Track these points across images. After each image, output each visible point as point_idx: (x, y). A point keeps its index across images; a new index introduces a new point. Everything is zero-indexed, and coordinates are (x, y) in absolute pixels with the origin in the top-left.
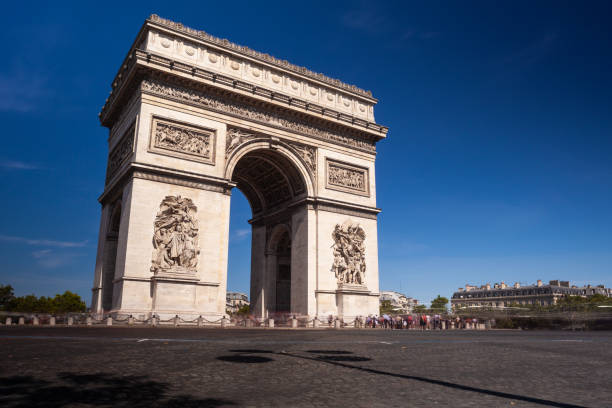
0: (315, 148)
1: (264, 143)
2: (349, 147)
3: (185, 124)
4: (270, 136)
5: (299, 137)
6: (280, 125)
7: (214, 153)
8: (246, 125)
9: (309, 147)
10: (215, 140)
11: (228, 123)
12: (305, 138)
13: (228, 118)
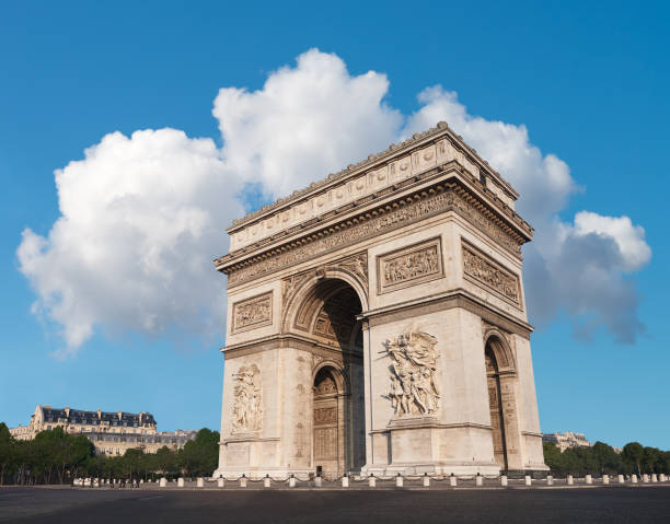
0: (366, 252)
1: (314, 279)
2: (409, 224)
3: (253, 298)
4: (315, 268)
5: (344, 251)
7: (272, 313)
10: (272, 300)
12: (351, 248)
13: (280, 273)
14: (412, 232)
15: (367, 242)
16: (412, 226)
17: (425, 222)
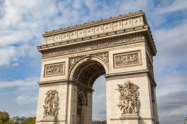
0: (108, 52)
1: (84, 59)
2: (127, 44)
3: (55, 64)
4: (85, 55)
5: (99, 50)
6: (90, 49)
7: (65, 71)
8: (76, 55)
9: (105, 53)
10: (65, 65)
11: (69, 57)
12: (102, 50)
13: (69, 55)
14: (128, 47)
15: (109, 48)
16: (128, 45)
17: (134, 44)
